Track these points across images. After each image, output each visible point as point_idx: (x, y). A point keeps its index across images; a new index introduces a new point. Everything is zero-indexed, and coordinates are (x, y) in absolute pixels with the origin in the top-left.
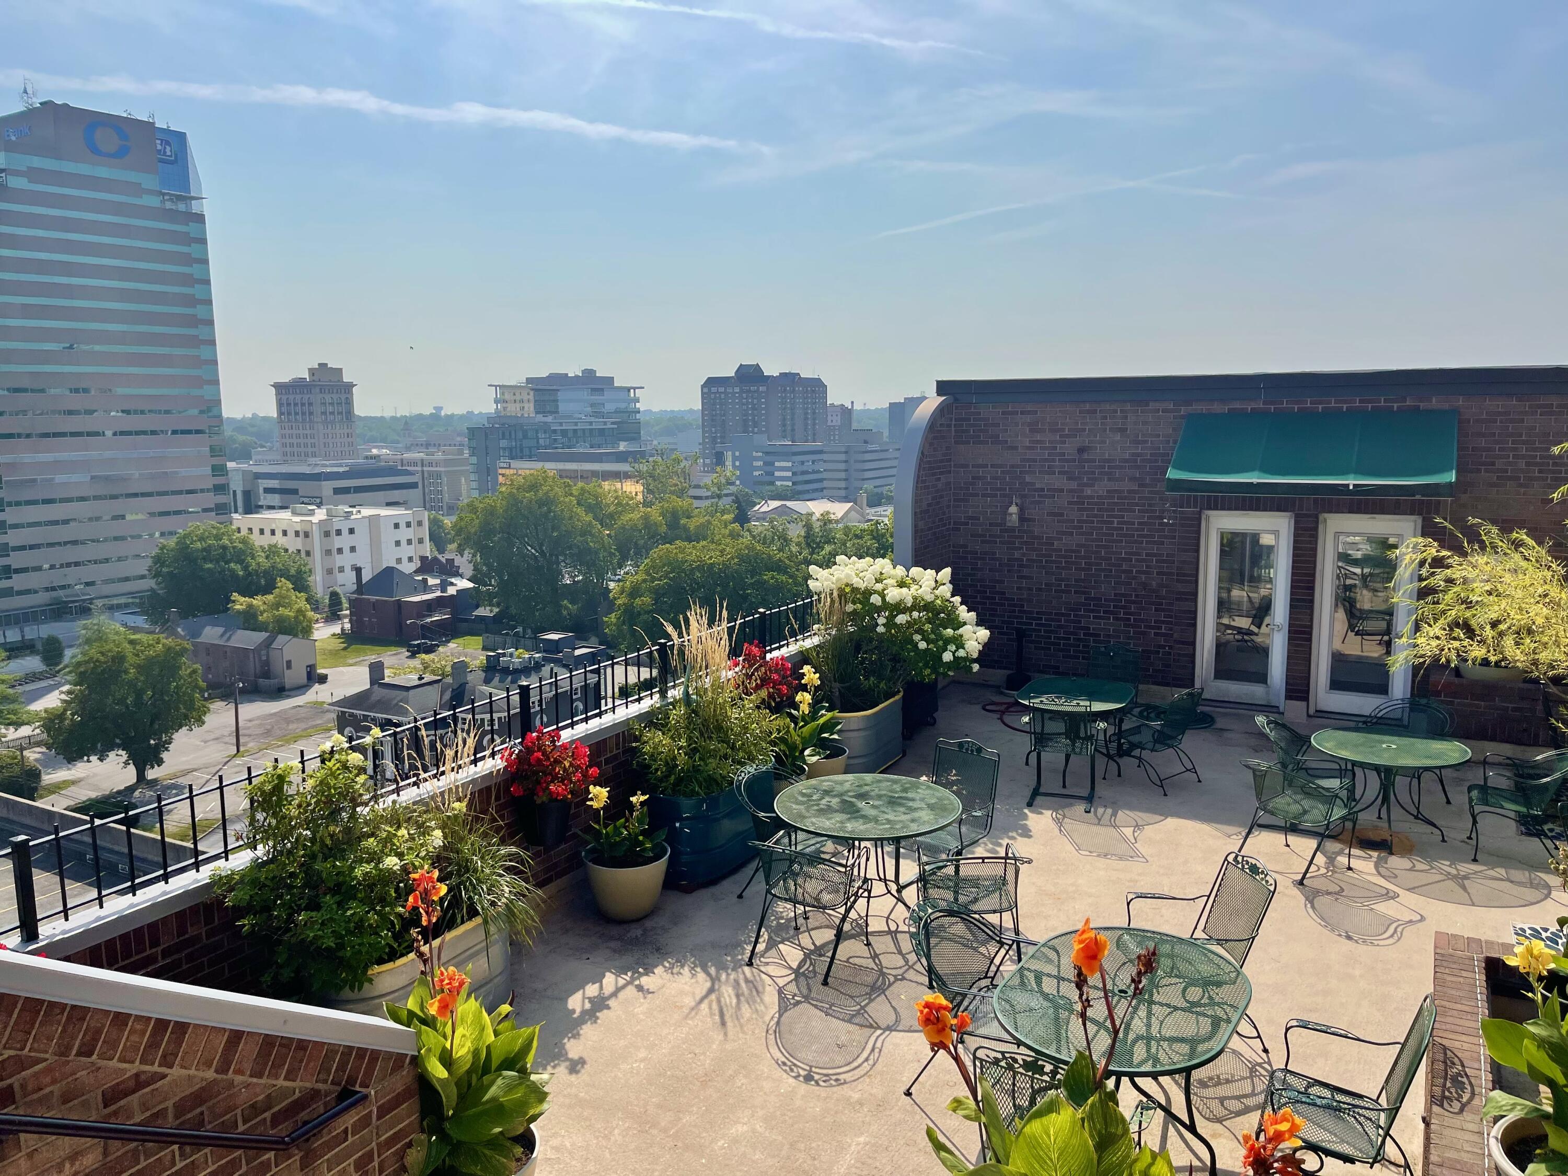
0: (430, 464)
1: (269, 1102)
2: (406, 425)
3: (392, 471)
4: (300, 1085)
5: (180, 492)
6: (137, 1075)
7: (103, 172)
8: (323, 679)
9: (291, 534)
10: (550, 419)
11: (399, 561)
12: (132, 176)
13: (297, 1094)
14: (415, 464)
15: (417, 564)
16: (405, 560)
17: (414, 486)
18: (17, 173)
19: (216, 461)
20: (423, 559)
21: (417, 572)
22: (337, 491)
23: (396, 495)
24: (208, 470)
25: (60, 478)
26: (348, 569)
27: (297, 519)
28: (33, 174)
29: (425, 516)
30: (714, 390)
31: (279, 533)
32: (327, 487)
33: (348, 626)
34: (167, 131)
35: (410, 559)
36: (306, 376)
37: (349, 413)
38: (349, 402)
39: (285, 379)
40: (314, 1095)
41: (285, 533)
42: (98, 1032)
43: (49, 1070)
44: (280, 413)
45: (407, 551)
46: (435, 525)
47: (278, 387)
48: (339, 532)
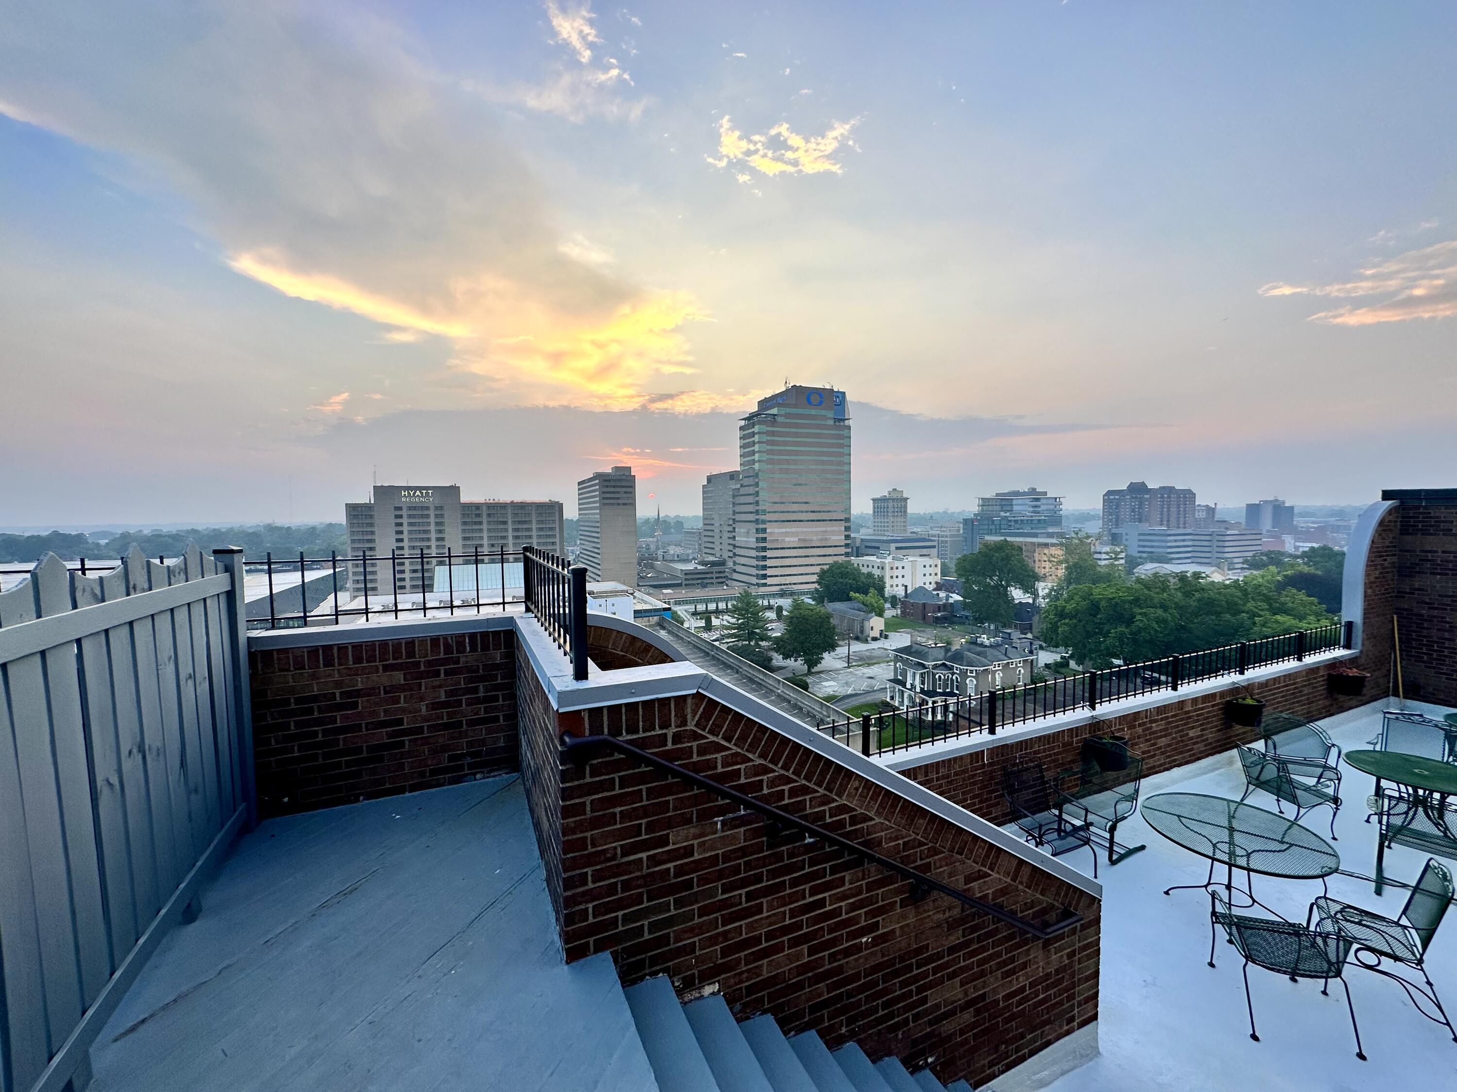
0: (942, 537)
1: (1032, 905)
2: (930, 518)
3: (924, 540)
4: (1047, 900)
5: (831, 547)
6: (979, 871)
7: (813, 412)
8: (886, 637)
9: (876, 567)
10: (1008, 514)
11: (925, 584)
12: (823, 413)
13: (1044, 905)
14: (935, 536)
15: (934, 586)
16: (928, 583)
17: (934, 547)
18: (781, 415)
19: (847, 533)
20: (937, 583)
21: (934, 590)
22: (897, 548)
23: (924, 551)
24: (843, 537)
25: (787, 539)
26: (900, 585)
27: (879, 560)
28: (787, 416)
29: (939, 562)
30: (1112, 497)
31: (870, 567)
32: (893, 546)
33: (899, 613)
34: (838, 392)
35: (930, 583)
36: (887, 494)
37: (905, 512)
38: (906, 507)
39: (878, 496)
40: (1052, 907)
41: (873, 567)
42: (966, 843)
43: (946, 858)
44: (874, 512)
45: (928, 579)
46: (944, 565)
47: (874, 500)
48: (897, 568)
